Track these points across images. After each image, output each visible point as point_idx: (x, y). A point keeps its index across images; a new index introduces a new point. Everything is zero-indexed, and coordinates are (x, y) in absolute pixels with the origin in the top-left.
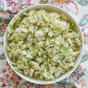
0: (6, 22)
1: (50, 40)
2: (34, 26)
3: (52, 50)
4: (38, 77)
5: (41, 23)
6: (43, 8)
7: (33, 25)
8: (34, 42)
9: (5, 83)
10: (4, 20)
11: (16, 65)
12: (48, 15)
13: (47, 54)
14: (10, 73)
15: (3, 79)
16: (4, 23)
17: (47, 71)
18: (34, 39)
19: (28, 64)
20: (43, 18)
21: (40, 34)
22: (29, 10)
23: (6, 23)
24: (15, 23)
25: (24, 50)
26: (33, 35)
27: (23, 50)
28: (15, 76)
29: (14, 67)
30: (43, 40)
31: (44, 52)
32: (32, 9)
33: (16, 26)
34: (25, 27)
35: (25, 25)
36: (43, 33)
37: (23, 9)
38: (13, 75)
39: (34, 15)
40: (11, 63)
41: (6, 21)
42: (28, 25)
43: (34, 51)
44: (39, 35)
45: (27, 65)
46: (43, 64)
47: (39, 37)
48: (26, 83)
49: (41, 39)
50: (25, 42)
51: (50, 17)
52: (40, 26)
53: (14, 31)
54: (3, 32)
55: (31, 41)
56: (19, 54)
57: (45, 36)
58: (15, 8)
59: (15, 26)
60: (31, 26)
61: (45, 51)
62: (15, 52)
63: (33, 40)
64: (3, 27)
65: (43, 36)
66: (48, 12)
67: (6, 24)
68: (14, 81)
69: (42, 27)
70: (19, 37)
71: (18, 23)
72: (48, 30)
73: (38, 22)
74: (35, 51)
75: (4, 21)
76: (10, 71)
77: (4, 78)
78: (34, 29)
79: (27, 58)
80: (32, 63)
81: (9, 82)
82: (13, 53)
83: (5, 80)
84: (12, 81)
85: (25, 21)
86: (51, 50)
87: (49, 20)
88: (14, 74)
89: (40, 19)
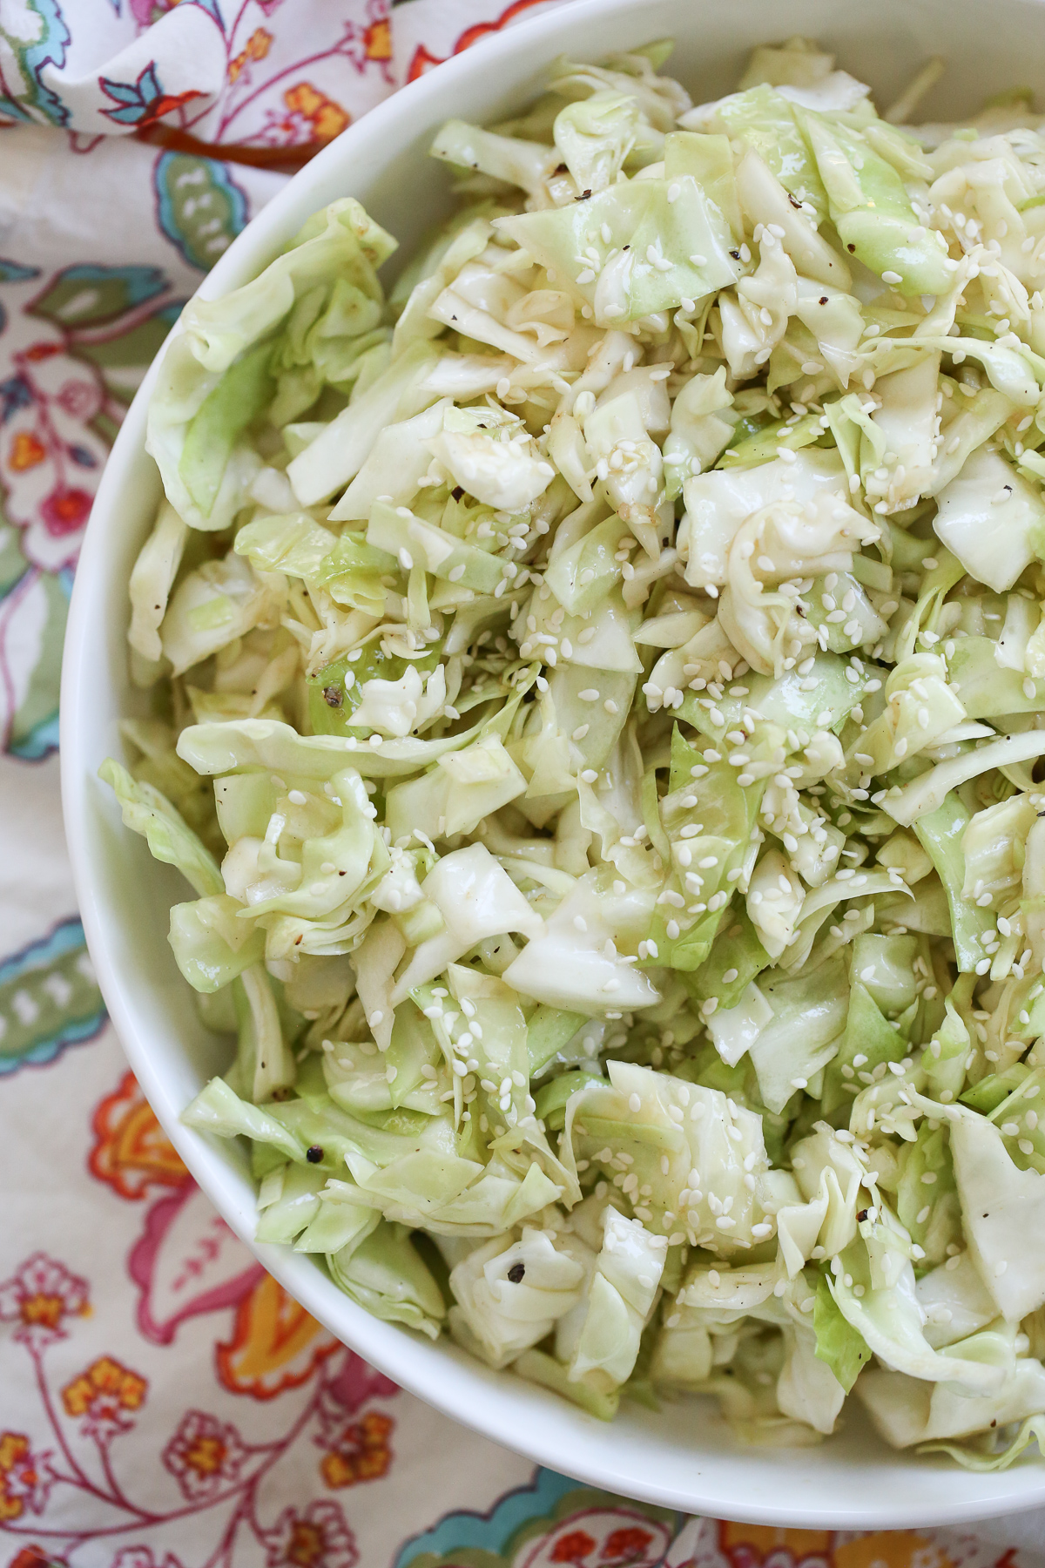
0: (68, 328)
1: (970, 641)
2: (661, 373)
3: (1021, 831)
4: (729, 1389)
5: (796, 325)
6: (821, 46)
7: (630, 358)
8: (661, 689)
9: (53, 1548)
10: (30, 291)
11: (315, 1155)
12: (920, 164)
13: (916, 918)
14: (166, 1336)
15: (23, 1457)
16: (42, 352)
17: (922, 1270)
18: (653, 633)
19: (552, 1136)
20: (828, 230)
21: (791, 530)
22: (550, 70)
23: (72, 348)
24: (279, 332)
25: (466, 842)
26: (637, 552)
27: (443, 847)
28: (260, 1394)
29: (273, 1189)
30: (846, 656)
31: (857, 883)
32: (609, 65)
33: (296, 396)
34: (477, 401)
35: (488, 352)
36: (841, 510)
37: (422, 57)
38: (227, 1381)
39: (648, 174)
40: (203, 1111)
41: (82, 304)
42: (543, 367)
43: (668, 870)
44: (769, 541)
45: (524, 1151)
46: (841, 1122)
47: (772, 585)
48: (500, 1528)
49: (805, 630)
50: (480, 695)
51: (969, 202)
52: (777, 379)
53: (265, 483)
54: (23, 528)
55: (603, 676)
56: (381, 916)
57: (883, 576)
58: (262, 43)
59: (269, 390)
60: (597, 375)
61: (870, 863)
62: (296, 885)
63: (651, 656)
64: (24, 420)
65: (846, 562)
66: (914, 120)
67: (79, 373)
68: (245, 1511)
69: (807, 393)
70: (375, 602)
71: (333, 324)
72: (943, 453)
73: (730, 291)
74: (685, 852)
75: (34, 310)
76: (164, 1305)
77: (42, 1441)
78: (659, 438)
79: (535, 1009)
80: (619, 1103)
81: (151, 1520)
82: (260, 898)
83: (63, 1493)
84: (194, 1503)
85: (470, 280)
86: (999, 848)
87: (957, 251)
88: (238, 1360)
89: (769, 237)
